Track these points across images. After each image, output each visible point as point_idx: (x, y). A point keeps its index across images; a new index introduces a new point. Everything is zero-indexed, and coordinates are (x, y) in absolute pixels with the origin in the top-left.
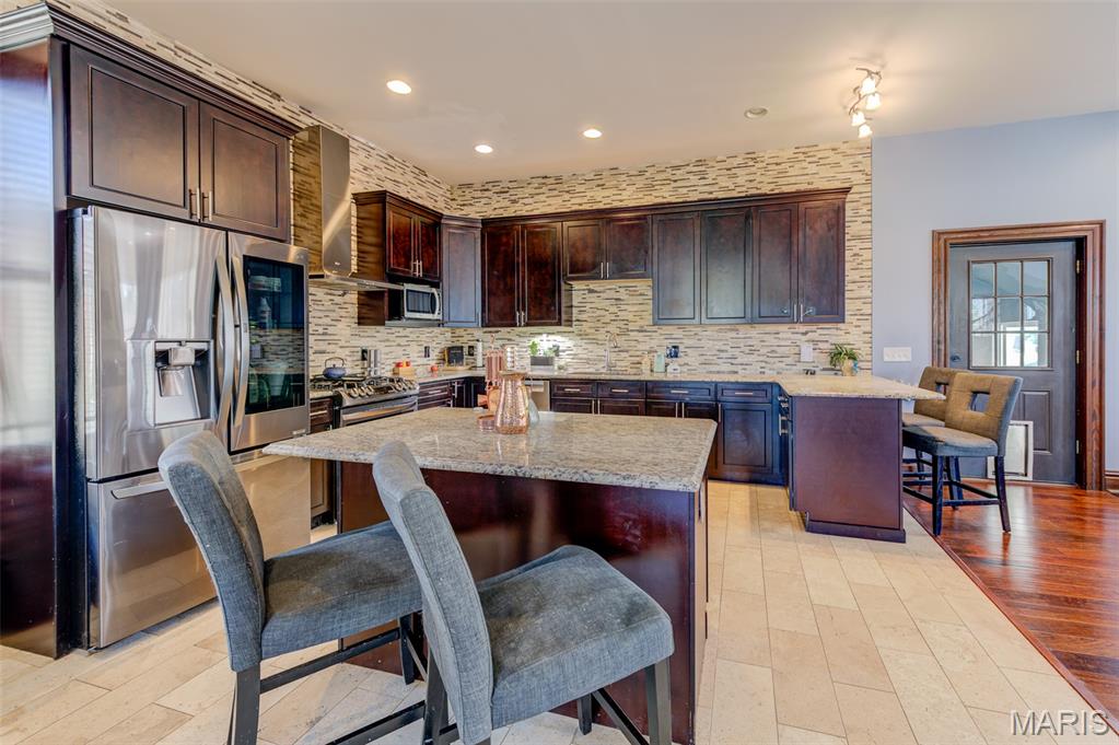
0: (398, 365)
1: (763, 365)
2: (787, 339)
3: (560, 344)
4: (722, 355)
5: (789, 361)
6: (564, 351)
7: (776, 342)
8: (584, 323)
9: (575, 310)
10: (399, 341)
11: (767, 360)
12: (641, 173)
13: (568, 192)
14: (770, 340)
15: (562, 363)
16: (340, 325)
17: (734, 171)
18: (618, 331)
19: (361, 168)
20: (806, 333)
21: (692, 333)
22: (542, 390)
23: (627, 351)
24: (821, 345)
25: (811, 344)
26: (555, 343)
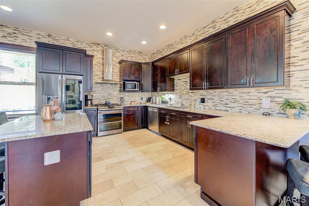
0: (132, 102)
1: (241, 108)
2: (254, 96)
3: (171, 97)
4: (222, 103)
5: (256, 107)
6: (172, 99)
7: (248, 97)
8: (177, 90)
9: (175, 86)
10: (132, 96)
11: (244, 106)
12: (193, 34)
13: (174, 48)
14: (245, 96)
15: (171, 103)
16: (114, 92)
17: (227, 20)
18: (186, 93)
19: (121, 55)
20: (266, 93)
21: (210, 93)
22: (156, 111)
23: (188, 100)
24: (276, 99)
25: (269, 99)
26: (170, 97)
